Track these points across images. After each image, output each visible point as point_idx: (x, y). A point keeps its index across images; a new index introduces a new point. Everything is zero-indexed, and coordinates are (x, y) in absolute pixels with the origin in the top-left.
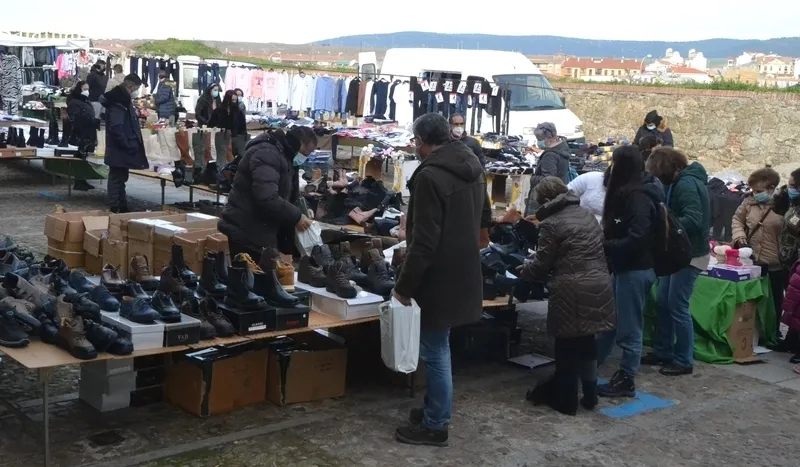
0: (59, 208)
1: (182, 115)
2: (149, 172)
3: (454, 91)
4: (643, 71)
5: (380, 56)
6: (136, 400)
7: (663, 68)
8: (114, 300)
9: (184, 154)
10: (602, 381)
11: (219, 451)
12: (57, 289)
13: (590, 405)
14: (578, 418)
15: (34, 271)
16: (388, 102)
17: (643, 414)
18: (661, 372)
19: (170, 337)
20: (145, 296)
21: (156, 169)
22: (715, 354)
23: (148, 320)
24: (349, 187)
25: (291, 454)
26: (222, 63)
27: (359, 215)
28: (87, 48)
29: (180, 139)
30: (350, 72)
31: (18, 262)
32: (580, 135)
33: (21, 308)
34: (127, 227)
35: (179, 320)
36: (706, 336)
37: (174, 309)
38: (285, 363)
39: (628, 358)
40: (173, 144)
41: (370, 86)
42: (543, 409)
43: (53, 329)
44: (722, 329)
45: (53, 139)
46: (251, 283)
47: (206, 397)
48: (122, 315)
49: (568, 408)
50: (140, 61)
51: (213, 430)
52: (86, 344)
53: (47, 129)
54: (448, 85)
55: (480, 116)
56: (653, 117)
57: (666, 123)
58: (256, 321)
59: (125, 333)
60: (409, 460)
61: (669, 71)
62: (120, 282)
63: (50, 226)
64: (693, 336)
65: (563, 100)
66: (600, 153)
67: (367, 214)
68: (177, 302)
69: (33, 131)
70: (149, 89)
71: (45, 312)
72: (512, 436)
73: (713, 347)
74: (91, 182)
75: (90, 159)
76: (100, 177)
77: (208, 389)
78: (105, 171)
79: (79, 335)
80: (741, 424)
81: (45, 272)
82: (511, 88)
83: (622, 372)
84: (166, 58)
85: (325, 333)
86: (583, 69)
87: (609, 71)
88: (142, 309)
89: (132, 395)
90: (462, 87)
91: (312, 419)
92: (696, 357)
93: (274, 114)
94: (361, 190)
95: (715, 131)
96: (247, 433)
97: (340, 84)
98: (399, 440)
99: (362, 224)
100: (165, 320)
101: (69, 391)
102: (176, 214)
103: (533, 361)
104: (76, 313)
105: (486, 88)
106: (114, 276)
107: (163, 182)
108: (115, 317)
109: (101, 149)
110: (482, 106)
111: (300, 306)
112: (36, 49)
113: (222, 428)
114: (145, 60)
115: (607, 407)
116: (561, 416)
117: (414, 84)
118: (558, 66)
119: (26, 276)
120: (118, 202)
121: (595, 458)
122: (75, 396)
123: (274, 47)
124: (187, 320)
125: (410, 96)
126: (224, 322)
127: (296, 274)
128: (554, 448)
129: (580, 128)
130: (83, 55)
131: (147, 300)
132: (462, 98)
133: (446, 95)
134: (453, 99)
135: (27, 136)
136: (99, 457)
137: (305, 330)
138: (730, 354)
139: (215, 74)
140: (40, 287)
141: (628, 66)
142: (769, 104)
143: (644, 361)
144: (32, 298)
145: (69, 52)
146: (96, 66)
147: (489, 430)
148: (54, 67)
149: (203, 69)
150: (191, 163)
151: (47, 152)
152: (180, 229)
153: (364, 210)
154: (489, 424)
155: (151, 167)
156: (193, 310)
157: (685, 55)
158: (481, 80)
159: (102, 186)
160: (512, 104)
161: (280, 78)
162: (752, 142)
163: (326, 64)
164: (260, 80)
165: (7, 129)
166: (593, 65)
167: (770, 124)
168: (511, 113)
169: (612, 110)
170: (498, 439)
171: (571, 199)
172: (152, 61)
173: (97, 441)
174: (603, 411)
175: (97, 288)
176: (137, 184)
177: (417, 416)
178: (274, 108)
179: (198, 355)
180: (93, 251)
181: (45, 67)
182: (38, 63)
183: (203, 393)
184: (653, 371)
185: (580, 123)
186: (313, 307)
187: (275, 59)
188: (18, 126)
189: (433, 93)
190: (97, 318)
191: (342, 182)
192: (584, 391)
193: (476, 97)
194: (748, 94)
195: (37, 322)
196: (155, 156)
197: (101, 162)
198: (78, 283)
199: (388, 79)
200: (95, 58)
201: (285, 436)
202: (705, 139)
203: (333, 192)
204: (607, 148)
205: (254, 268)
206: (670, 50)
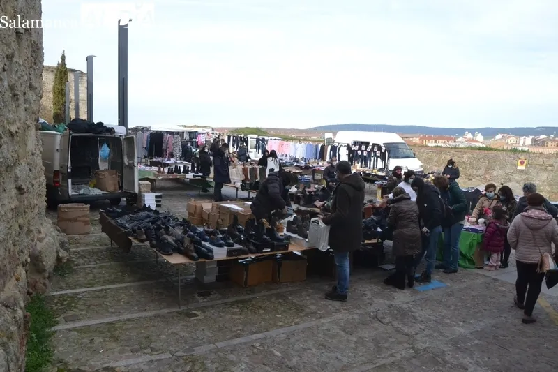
0: (193, 199)
1: (249, 160)
2: (232, 184)
3: (366, 150)
4: (455, 142)
5: (335, 134)
6: (218, 278)
7: (464, 140)
8: (207, 237)
9: (246, 177)
10: (417, 275)
11: (251, 300)
12: (185, 232)
13: (411, 285)
14: (405, 291)
15: (177, 225)
16: (337, 155)
17: (433, 289)
18: (443, 272)
19: (229, 253)
20: (221, 236)
21: (234, 183)
22: (468, 264)
23: (220, 246)
24: (315, 192)
25: (280, 303)
26: (266, 138)
27: (318, 204)
28: (211, 132)
29: (244, 170)
30: (321, 141)
31: (172, 221)
32: (422, 169)
33: (170, 239)
34: (220, 208)
35: (233, 246)
36: (464, 257)
37: (231, 241)
38: (280, 265)
39: (429, 266)
40: (241, 173)
41: (329, 147)
42: (390, 287)
43: (182, 248)
44: (471, 254)
45: (193, 171)
46: (265, 231)
47: (246, 279)
48: (211, 243)
49: (401, 286)
50: (232, 137)
51: (249, 292)
52: (195, 255)
53: (190, 167)
54: (363, 147)
55: (377, 161)
56: (451, 162)
57: (456, 164)
58: (266, 247)
59: (211, 251)
60: (330, 306)
61: (466, 141)
62: (211, 230)
63: (189, 207)
64: (459, 257)
65: (414, 154)
66: (428, 178)
67: (322, 203)
68: (233, 239)
69: (185, 167)
70: (235, 149)
71: (180, 241)
72: (376, 298)
73: (467, 262)
74: (208, 189)
75: (207, 179)
76: (211, 186)
77: (247, 275)
78: (213, 185)
79: (192, 251)
80: (473, 293)
81: (181, 225)
82: (391, 149)
83: (426, 271)
84: (242, 136)
85: (299, 253)
86: (429, 140)
87: (440, 141)
88: (218, 241)
89: (216, 277)
90: (369, 148)
91: (290, 289)
92: (459, 265)
93: (288, 160)
94: (320, 193)
95: (479, 168)
96: (262, 294)
97: (317, 147)
98: (326, 298)
99: (319, 208)
100: (227, 246)
101: (192, 274)
102: (240, 203)
103: (389, 267)
104: (192, 242)
105: (380, 148)
106: (209, 228)
107: (237, 189)
108: (207, 244)
109: (212, 175)
110: (378, 157)
111: (285, 241)
112: (190, 133)
113: (253, 292)
114: (234, 137)
115: (418, 287)
116: (398, 290)
117: (348, 147)
118: (418, 139)
119: (173, 227)
120: (219, 197)
121: (409, 307)
122: (194, 276)
123: (292, 131)
124: (237, 246)
125: (347, 152)
126: (252, 247)
127: (285, 228)
128: (392, 303)
129: (422, 167)
130: (208, 135)
131: (221, 238)
132: (369, 153)
133: (362, 152)
134: (365, 154)
135: (182, 169)
136: (201, 301)
137: (287, 251)
138: (474, 264)
139: (263, 142)
140: (179, 231)
141: (449, 139)
142: (502, 156)
143: (436, 267)
144: (175, 236)
145: (203, 134)
146: (215, 140)
147: (365, 295)
148: (197, 140)
149: (258, 140)
150: (249, 181)
151: (190, 176)
152: (241, 209)
153: (321, 201)
154: (366, 292)
155: (232, 183)
156: (240, 242)
157: (473, 135)
158: (378, 145)
159: (212, 190)
160: (391, 155)
161: (291, 144)
162: (495, 173)
163: (315, 138)
164: (282, 145)
165: (174, 166)
166: (434, 139)
167: (503, 166)
168: (390, 160)
169: (436, 159)
170: (368, 299)
171: (405, 197)
172: (237, 137)
173: (200, 295)
174: (416, 288)
175: (201, 232)
176: (226, 190)
177: (335, 289)
178: (288, 157)
179: (243, 261)
180: (206, 217)
181: (193, 140)
182: (191, 138)
183: (245, 277)
184: (440, 271)
185: (421, 164)
186: (292, 242)
187: (293, 136)
188: (179, 165)
189: (357, 151)
190: (200, 244)
191: (312, 189)
192: (409, 280)
193: (375, 152)
194: (493, 152)
195: (176, 245)
196: (233, 177)
197: (212, 180)
198: (194, 230)
199: (337, 144)
200: (214, 136)
201: (278, 296)
202: (475, 171)
203: (308, 194)
204: (431, 175)
205: (267, 225)
206: (467, 132)
